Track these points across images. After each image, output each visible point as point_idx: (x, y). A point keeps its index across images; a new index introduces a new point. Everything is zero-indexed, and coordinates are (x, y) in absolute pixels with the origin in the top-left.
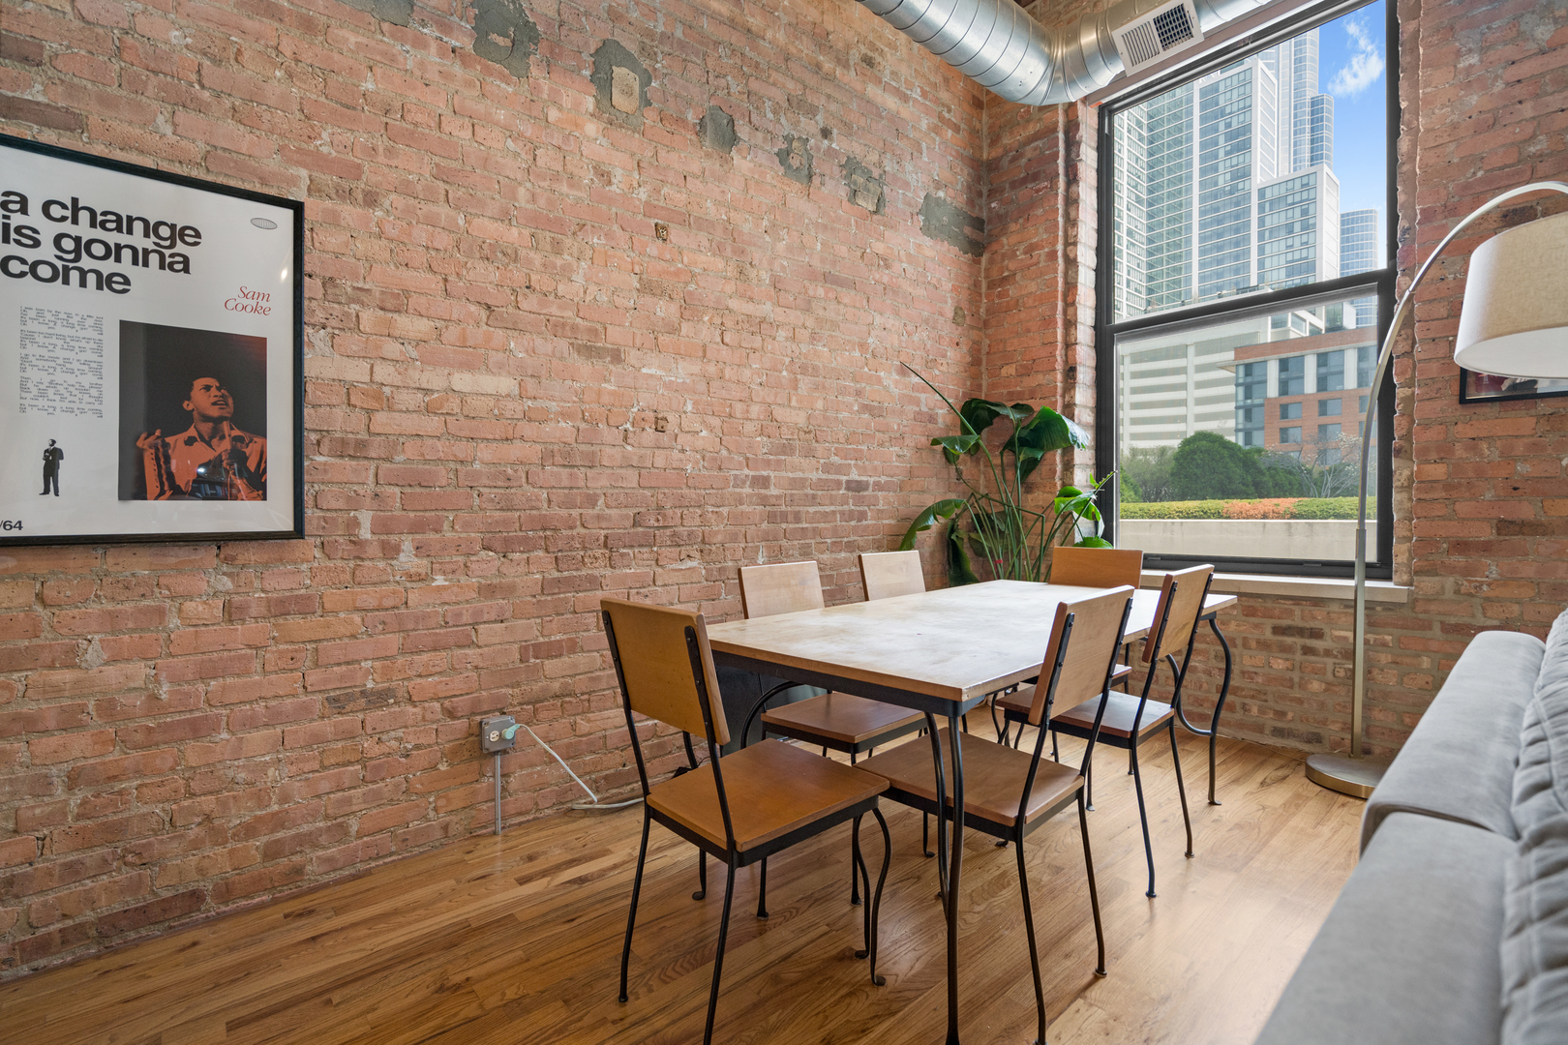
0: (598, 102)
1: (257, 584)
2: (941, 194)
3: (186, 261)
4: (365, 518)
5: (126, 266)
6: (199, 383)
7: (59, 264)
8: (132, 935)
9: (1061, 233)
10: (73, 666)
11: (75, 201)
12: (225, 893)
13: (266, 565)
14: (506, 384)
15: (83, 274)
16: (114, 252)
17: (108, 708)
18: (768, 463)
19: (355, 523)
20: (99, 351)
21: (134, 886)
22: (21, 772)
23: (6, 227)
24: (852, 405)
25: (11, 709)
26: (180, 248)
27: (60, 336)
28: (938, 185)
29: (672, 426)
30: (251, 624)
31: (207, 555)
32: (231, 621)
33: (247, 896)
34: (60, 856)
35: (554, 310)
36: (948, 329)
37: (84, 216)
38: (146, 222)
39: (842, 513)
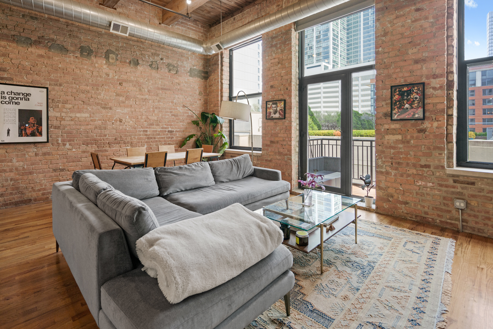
0: (106, 62)
1: (41, 150)
2: (195, 67)
3: (29, 99)
4: (60, 139)
5: (19, 101)
6: (31, 118)
7: (9, 101)
8: (20, 205)
9: (220, 77)
10: (11, 162)
11: (11, 91)
12: (35, 200)
13: (42, 147)
14: (87, 115)
15: (13, 102)
16: (17, 99)
17: (17, 169)
18: (147, 128)
19: (58, 140)
20: (15, 114)
21: (21, 197)
22: (4, 178)
23: (2, 97)
24: (169, 115)
25: (2, 168)
26: (28, 97)
27: (9, 112)
28: (194, 66)
29: (123, 121)
30: (40, 157)
31: (32, 146)
32: (36, 156)
33: (39, 201)
34: (9, 191)
35: (97, 101)
36: (197, 96)
37: (13, 93)
38: (22, 93)
39: (167, 137)
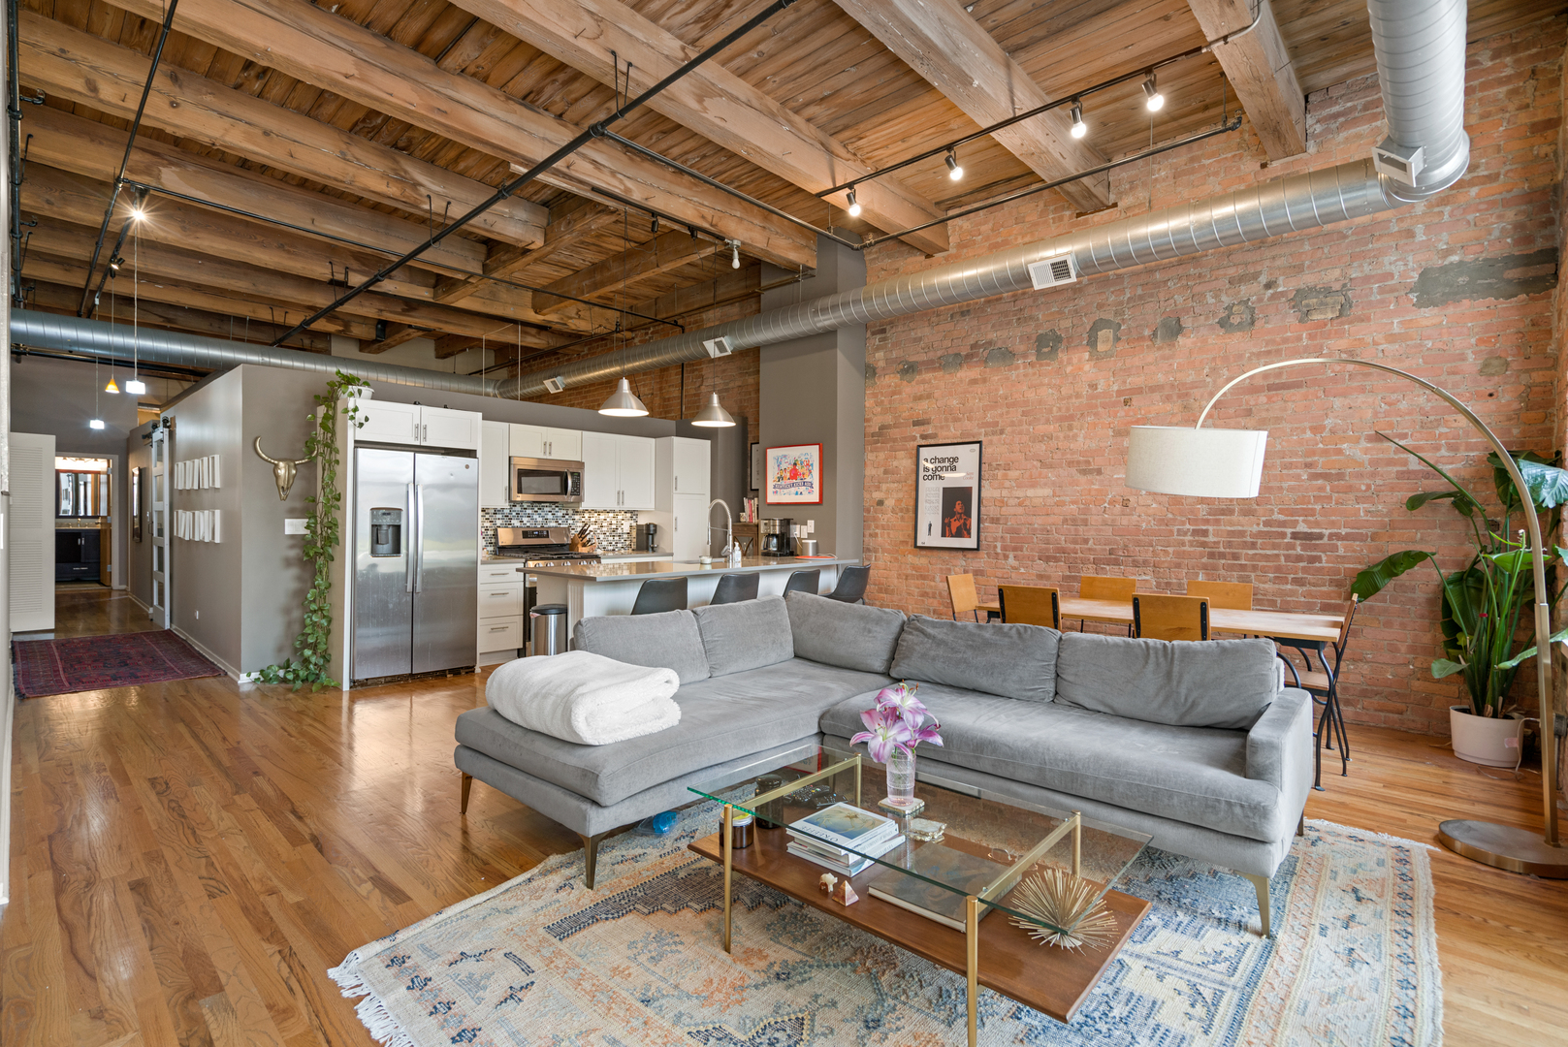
2: (1455, 258)
3: (956, 467)
4: (999, 545)
6: (957, 502)
7: (933, 475)
11: (935, 457)
14: (1047, 492)
15: (936, 476)
16: (942, 469)
18: (1207, 522)
19: (995, 547)
23: (924, 468)
24: (1299, 476)
26: (954, 464)
27: (932, 494)
28: (1448, 252)
29: (1131, 504)
35: (1069, 456)
36: (1468, 384)
37: (937, 461)
39: (1287, 558)
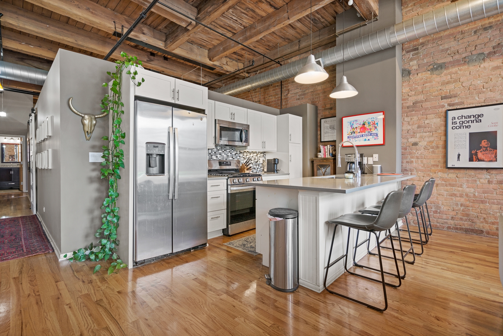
1: (495, 177)
3: (481, 120)
5: (470, 124)
6: (483, 141)
7: (460, 126)
8: (471, 233)
10: (461, 187)
11: (462, 116)
12: (488, 233)
13: (497, 174)
15: (463, 126)
16: (468, 122)
17: (467, 195)
20: (466, 138)
21: (471, 225)
22: (454, 202)
23: (453, 122)
25: (453, 192)
26: (480, 118)
27: (460, 137)
30: (493, 185)
31: (485, 172)
32: (489, 184)
33: (492, 235)
34: (459, 216)
37: (463, 117)
38: (473, 116)
